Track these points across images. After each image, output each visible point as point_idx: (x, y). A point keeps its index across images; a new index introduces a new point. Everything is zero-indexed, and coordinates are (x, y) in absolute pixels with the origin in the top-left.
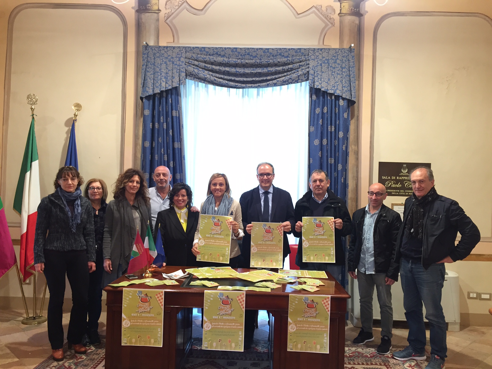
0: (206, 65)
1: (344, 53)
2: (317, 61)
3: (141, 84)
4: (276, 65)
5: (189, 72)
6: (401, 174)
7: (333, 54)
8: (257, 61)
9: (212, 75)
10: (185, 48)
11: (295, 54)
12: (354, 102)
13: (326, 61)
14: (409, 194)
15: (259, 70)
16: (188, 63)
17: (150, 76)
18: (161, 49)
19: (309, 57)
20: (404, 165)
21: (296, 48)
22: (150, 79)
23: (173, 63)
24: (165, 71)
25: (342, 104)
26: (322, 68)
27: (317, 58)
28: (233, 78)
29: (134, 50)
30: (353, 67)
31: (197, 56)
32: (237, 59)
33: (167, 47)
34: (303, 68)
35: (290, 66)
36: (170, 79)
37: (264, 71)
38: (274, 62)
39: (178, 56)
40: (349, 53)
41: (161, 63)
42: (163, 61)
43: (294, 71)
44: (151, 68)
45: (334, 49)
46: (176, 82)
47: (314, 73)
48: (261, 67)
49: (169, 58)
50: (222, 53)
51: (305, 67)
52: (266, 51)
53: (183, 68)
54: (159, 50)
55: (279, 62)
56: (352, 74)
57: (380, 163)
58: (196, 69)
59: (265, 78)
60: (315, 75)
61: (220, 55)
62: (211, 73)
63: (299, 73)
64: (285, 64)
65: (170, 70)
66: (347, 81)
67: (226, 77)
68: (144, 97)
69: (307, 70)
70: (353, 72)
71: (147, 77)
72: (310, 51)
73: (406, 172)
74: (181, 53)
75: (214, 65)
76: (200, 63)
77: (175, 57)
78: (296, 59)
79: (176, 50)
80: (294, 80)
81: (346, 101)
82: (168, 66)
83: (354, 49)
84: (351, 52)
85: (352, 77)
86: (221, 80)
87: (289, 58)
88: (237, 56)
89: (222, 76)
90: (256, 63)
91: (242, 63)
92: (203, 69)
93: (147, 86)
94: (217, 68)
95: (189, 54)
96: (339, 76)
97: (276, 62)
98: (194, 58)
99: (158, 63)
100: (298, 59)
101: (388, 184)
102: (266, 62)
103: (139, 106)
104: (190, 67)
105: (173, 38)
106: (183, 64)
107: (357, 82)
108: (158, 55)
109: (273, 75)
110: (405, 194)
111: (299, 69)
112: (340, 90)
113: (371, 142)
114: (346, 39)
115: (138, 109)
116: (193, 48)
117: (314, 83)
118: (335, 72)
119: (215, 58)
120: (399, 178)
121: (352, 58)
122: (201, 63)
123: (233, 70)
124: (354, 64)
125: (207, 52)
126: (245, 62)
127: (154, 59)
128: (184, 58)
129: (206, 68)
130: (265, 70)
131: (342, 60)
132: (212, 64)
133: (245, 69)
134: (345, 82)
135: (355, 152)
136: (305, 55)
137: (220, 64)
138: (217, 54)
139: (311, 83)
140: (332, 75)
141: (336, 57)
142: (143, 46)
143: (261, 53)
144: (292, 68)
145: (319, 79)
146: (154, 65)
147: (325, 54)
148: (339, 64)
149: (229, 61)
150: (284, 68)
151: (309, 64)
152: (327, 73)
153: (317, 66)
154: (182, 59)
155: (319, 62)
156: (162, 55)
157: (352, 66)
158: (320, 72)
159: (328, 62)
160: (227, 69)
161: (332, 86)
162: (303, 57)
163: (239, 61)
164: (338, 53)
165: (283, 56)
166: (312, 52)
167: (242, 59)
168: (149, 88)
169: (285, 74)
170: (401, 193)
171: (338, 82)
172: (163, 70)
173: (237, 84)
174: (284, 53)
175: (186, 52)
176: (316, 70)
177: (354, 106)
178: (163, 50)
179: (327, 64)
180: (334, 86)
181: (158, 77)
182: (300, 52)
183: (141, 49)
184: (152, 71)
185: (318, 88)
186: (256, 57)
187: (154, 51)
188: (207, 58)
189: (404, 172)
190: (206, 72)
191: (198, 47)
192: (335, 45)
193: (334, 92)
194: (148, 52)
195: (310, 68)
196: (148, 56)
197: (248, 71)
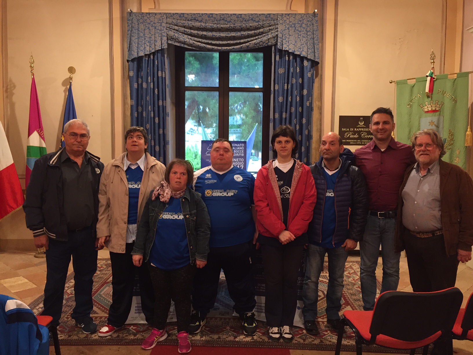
0: (186, 30)
1: (309, 18)
2: (285, 25)
3: (127, 48)
4: (248, 29)
5: (170, 36)
6: (359, 126)
7: (299, 19)
8: (231, 25)
9: (191, 39)
10: (166, 14)
11: (265, 19)
12: (317, 63)
13: (293, 26)
15: (233, 34)
16: (169, 28)
17: (135, 40)
18: (144, 16)
19: (278, 21)
20: (361, 118)
21: (266, 14)
22: (135, 43)
23: (155, 28)
24: (148, 36)
25: (306, 65)
26: (289, 32)
27: (285, 22)
28: (210, 42)
29: (119, 16)
30: (317, 31)
31: (177, 21)
32: (213, 24)
33: (149, 14)
34: (272, 32)
35: (261, 30)
36: (153, 43)
37: (237, 35)
38: (246, 26)
39: (160, 21)
40: (313, 17)
41: (144, 28)
42: (146, 27)
43: (264, 34)
44: (135, 33)
45: (300, 14)
46: (159, 45)
47: (283, 36)
48: (235, 31)
49: (152, 23)
50: (200, 19)
51: (274, 30)
52: (239, 16)
53: (164, 33)
54: (142, 17)
55: (251, 26)
56: (315, 37)
57: (340, 117)
58: (176, 33)
59: (238, 41)
60: (284, 38)
61: (198, 20)
62: (190, 37)
63: (269, 36)
64: (256, 28)
65: (152, 35)
66: (311, 44)
67: (203, 41)
68: (130, 60)
69: (276, 33)
70: (317, 36)
71: (132, 41)
72: (279, 16)
73: (362, 124)
74: (163, 19)
75: (192, 29)
76: (179, 27)
77: (157, 23)
78: (266, 23)
79: (158, 16)
80: (264, 42)
81: (310, 62)
82: (151, 31)
83: (318, 14)
84: (315, 17)
85: (316, 40)
86: (199, 44)
87: (260, 22)
88: (213, 21)
89: (200, 40)
90: (230, 27)
91: (217, 27)
92: (182, 33)
93: (132, 50)
94: (195, 32)
95: (169, 19)
96: (304, 39)
97: (248, 26)
98: (174, 23)
99: (142, 29)
100: (268, 24)
101: (347, 135)
102: (239, 26)
103: (126, 69)
104: (171, 32)
105: (155, 5)
106: (164, 29)
107: (320, 44)
108: (141, 21)
109: (246, 39)
110: (362, 143)
111: (269, 33)
112: (305, 52)
113: (332, 98)
114: (311, 4)
115: (125, 71)
116: (173, 14)
117: (282, 45)
118: (301, 35)
119: (193, 23)
120: (356, 130)
121: (316, 22)
122: (181, 28)
123: (210, 34)
124: (317, 28)
125: (186, 18)
126: (220, 27)
127: (138, 24)
128: (165, 23)
129: (185, 32)
130: (239, 34)
131: (307, 25)
132: (191, 28)
133: (221, 33)
134: (310, 44)
135: (318, 108)
136: (274, 20)
137: (198, 29)
138: (195, 19)
139: (280, 45)
140: (298, 38)
141: (302, 22)
142: (127, 13)
143: (234, 18)
144: (263, 32)
145: (286, 41)
146: (138, 30)
147: (292, 19)
148: (304, 28)
149: (206, 26)
150: (256, 31)
151: (277, 28)
152: (294, 36)
153: (285, 30)
154: (164, 24)
155: (287, 26)
156: (145, 21)
157: (315, 30)
158: (288, 35)
159: (294, 26)
160: (205, 33)
161: (298, 48)
162: (272, 22)
163: (215, 26)
164: (303, 18)
165: (255, 21)
166: (280, 17)
167: (218, 24)
168: (134, 51)
169: (257, 37)
170: (358, 143)
171: (303, 45)
172: (147, 35)
173: (213, 47)
174: (255, 18)
175: (166, 18)
176: (284, 34)
177: (318, 66)
178: (145, 16)
179: (294, 28)
180: (300, 48)
181: (142, 42)
182: (270, 17)
183: (126, 15)
184: (136, 36)
185: (286, 50)
186: (230, 22)
187: (137, 17)
188: (186, 23)
189: (360, 124)
190: (186, 36)
191: (178, 14)
192: (301, 10)
193: (300, 54)
194: (132, 19)
195: (278, 32)
196: (132, 22)
197: (223, 34)
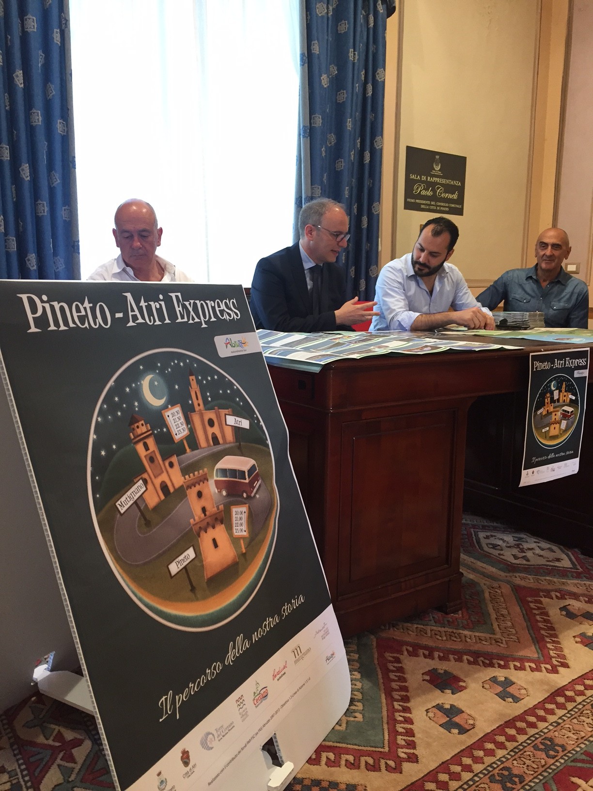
6: (433, 172)
14: (441, 208)
57: (408, 148)
73: (438, 169)
101: (417, 188)
120: (430, 179)
170: (432, 207)
189: (436, 169)
